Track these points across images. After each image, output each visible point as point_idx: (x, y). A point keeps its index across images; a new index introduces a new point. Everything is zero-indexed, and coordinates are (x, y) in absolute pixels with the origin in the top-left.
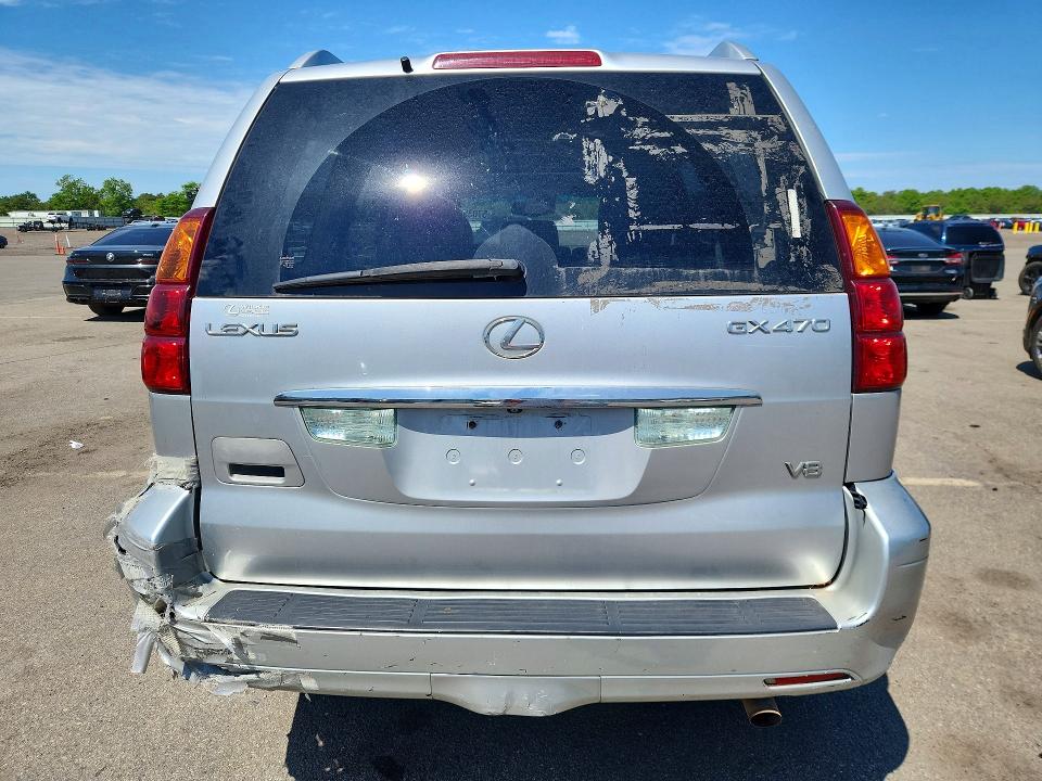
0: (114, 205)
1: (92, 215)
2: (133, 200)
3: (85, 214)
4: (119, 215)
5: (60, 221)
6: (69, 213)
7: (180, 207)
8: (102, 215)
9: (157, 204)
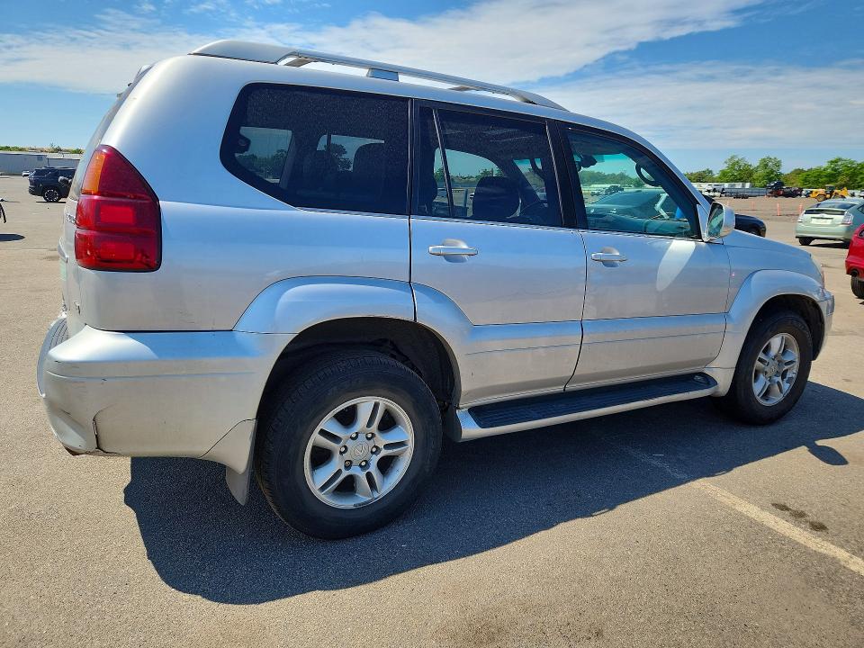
0: (763, 179)
1: (743, 186)
2: (781, 174)
3: (739, 185)
4: (765, 186)
5: (714, 190)
6: (726, 185)
7: (821, 180)
8: (752, 186)
9: (802, 177)
